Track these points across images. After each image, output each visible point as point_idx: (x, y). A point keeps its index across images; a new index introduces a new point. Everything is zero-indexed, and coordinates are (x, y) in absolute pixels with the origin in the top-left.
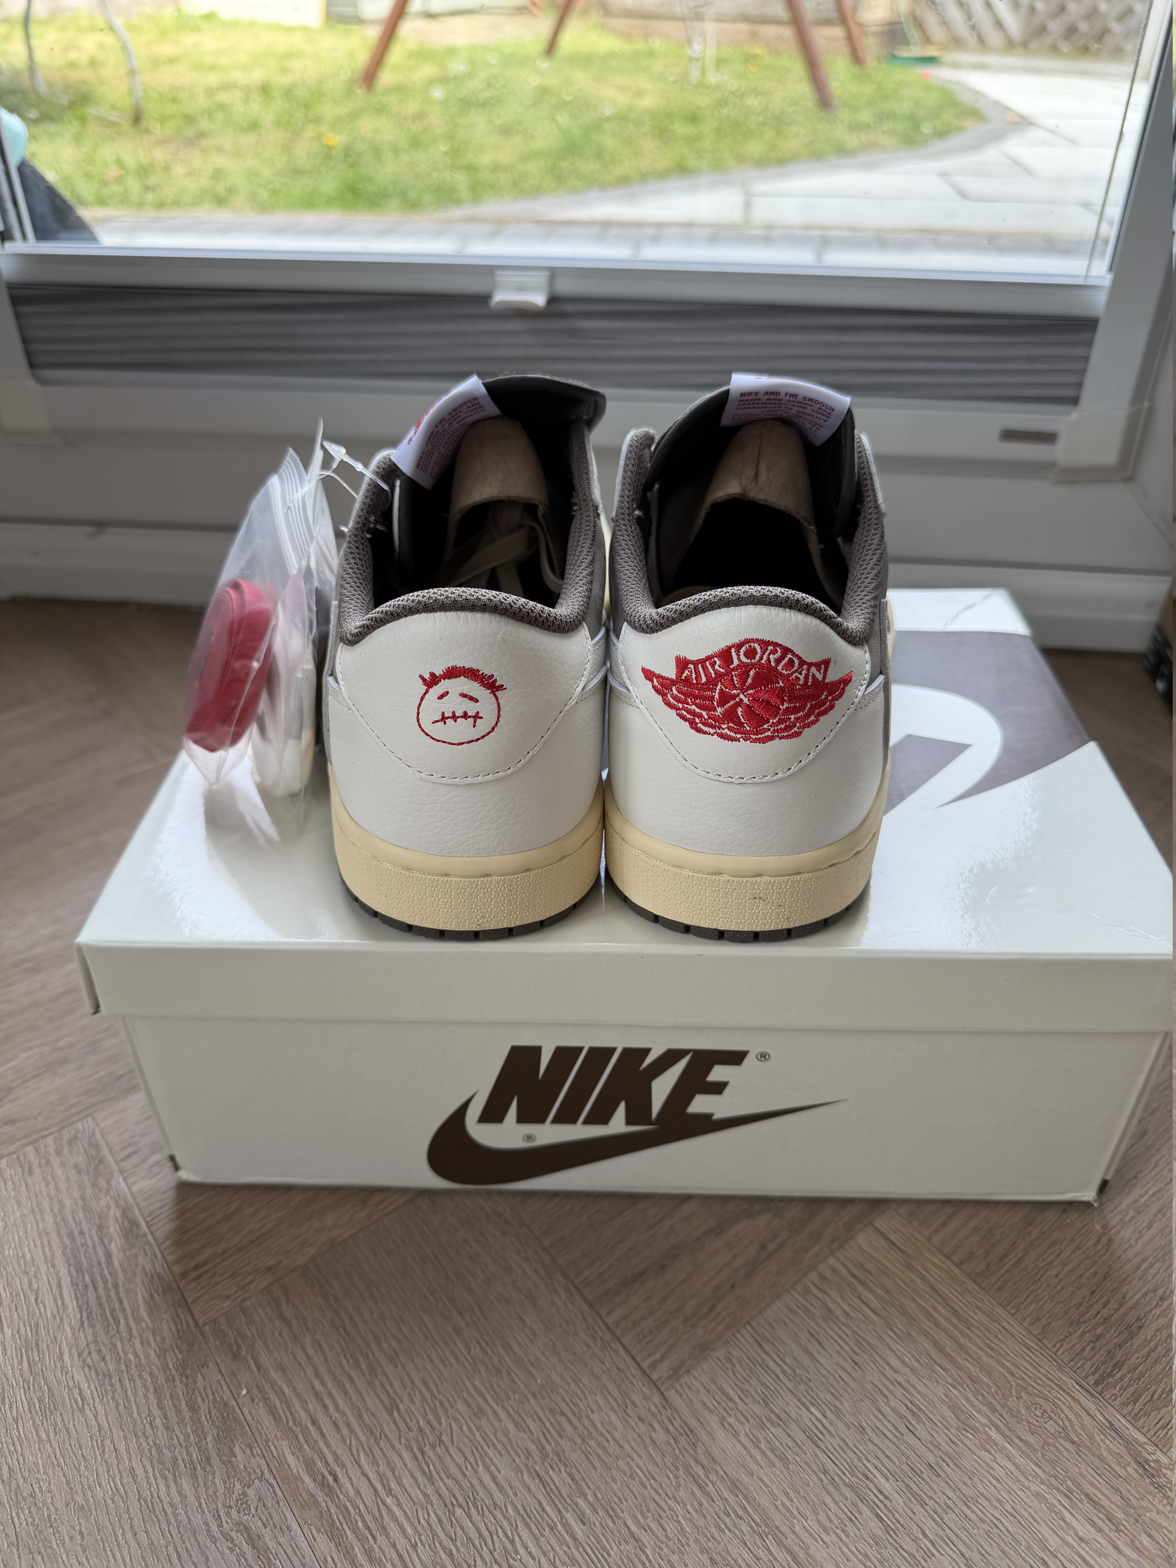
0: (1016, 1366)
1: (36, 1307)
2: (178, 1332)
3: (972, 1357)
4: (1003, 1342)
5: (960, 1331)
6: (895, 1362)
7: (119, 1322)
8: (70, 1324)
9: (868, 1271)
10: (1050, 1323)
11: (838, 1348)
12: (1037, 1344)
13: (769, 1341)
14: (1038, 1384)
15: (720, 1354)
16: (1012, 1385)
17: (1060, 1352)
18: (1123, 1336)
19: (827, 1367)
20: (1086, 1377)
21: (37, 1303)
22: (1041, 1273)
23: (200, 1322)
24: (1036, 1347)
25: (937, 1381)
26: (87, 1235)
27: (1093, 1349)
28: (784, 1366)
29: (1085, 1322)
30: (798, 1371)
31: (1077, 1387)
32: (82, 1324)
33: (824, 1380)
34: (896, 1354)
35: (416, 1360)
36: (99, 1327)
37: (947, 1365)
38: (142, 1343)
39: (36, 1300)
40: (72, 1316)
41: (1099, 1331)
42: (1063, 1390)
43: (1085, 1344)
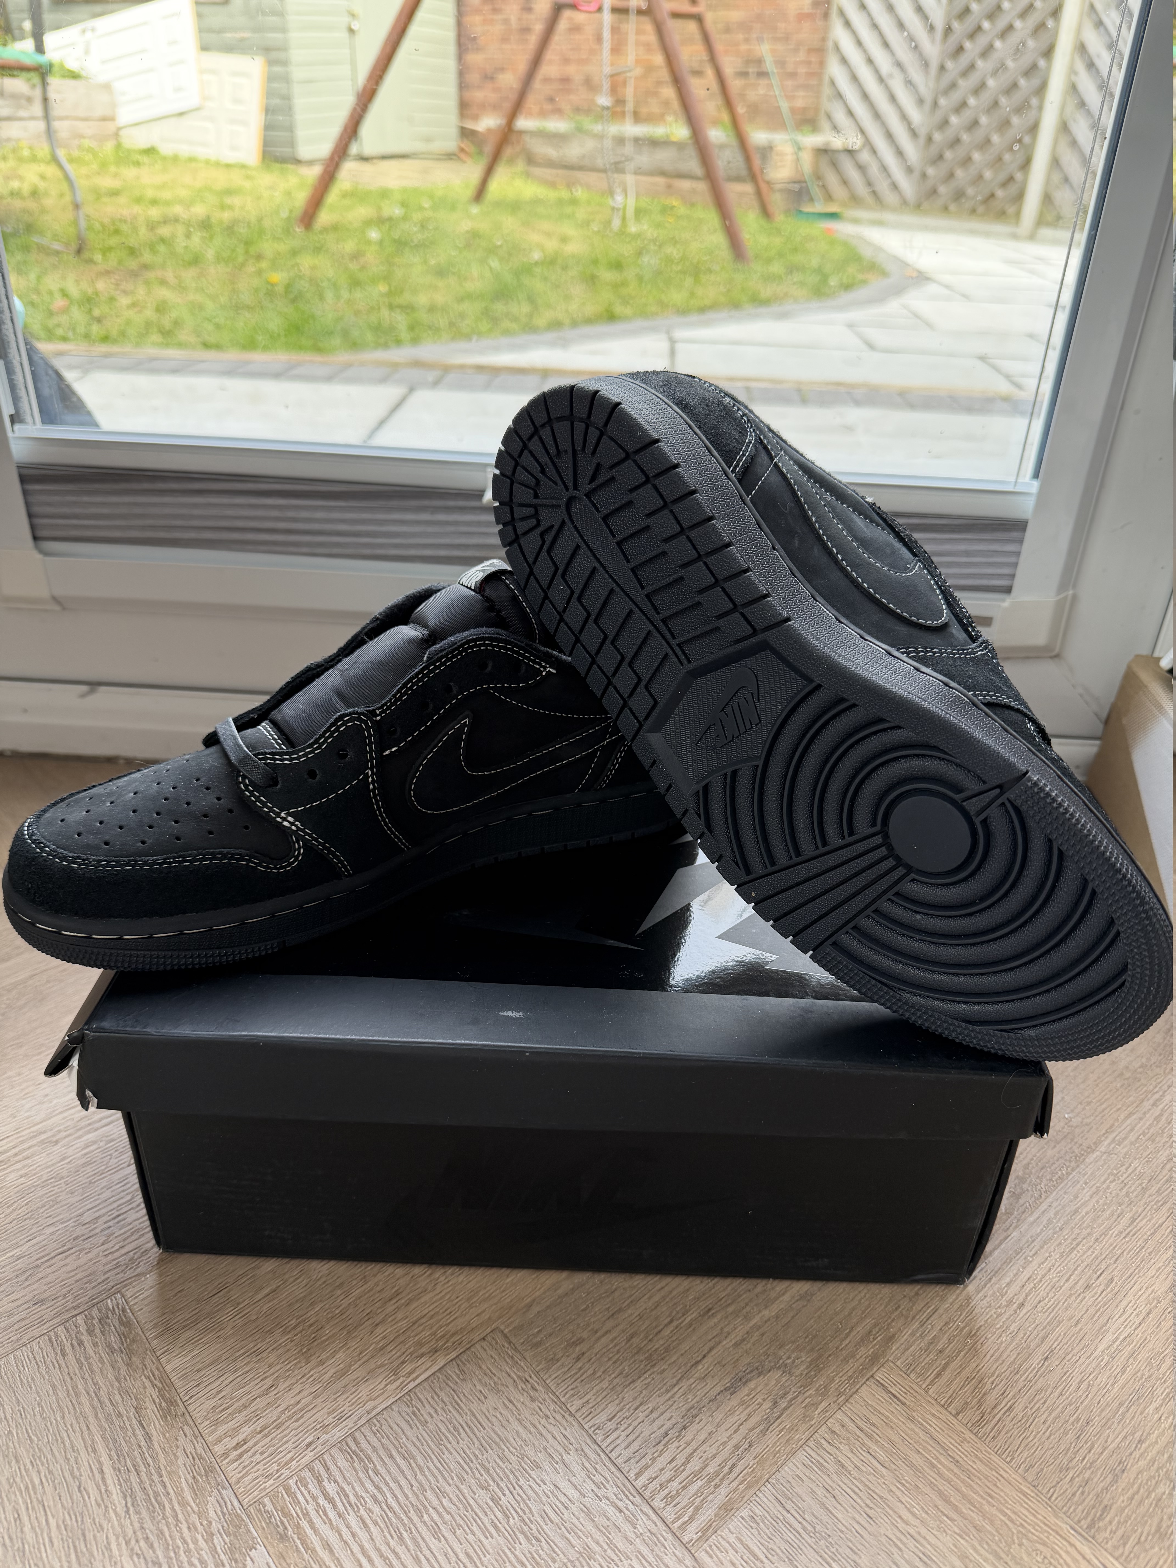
0: (1015, 1513)
1: (79, 1494)
2: (224, 1514)
3: (975, 1507)
4: (1002, 1490)
5: (963, 1481)
6: (906, 1515)
7: (164, 1507)
8: (115, 1511)
9: (874, 1425)
10: (1042, 1469)
11: (853, 1502)
12: (1032, 1491)
13: (789, 1499)
14: (1037, 1530)
15: (745, 1513)
16: (1013, 1533)
17: (1053, 1498)
18: (1108, 1480)
19: (844, 1522)
20: (1079, 1521)
21: (80, 1491)
22: (1031, 1421)
23: (244, 1503)
24: (1032, 1494)
25: (945, 1531)
26: (125, 1418)
27: (1083, 1493)
28: (804, 1523)
29: (1073, 1468)
30: (818, 1528)
31: (1072, 1532)
32: (127, 1512)
33: (842, 1535)
34: (906, 1507)
35: (458, 1532)
36: (145, 1514)
37: (954, 1516)
38: (189, 1528)
39: (79, 1487)
40: (116, 1502)
41: (1087, 1475)
42: (1060, 1536)
43: (1075, 1489)
